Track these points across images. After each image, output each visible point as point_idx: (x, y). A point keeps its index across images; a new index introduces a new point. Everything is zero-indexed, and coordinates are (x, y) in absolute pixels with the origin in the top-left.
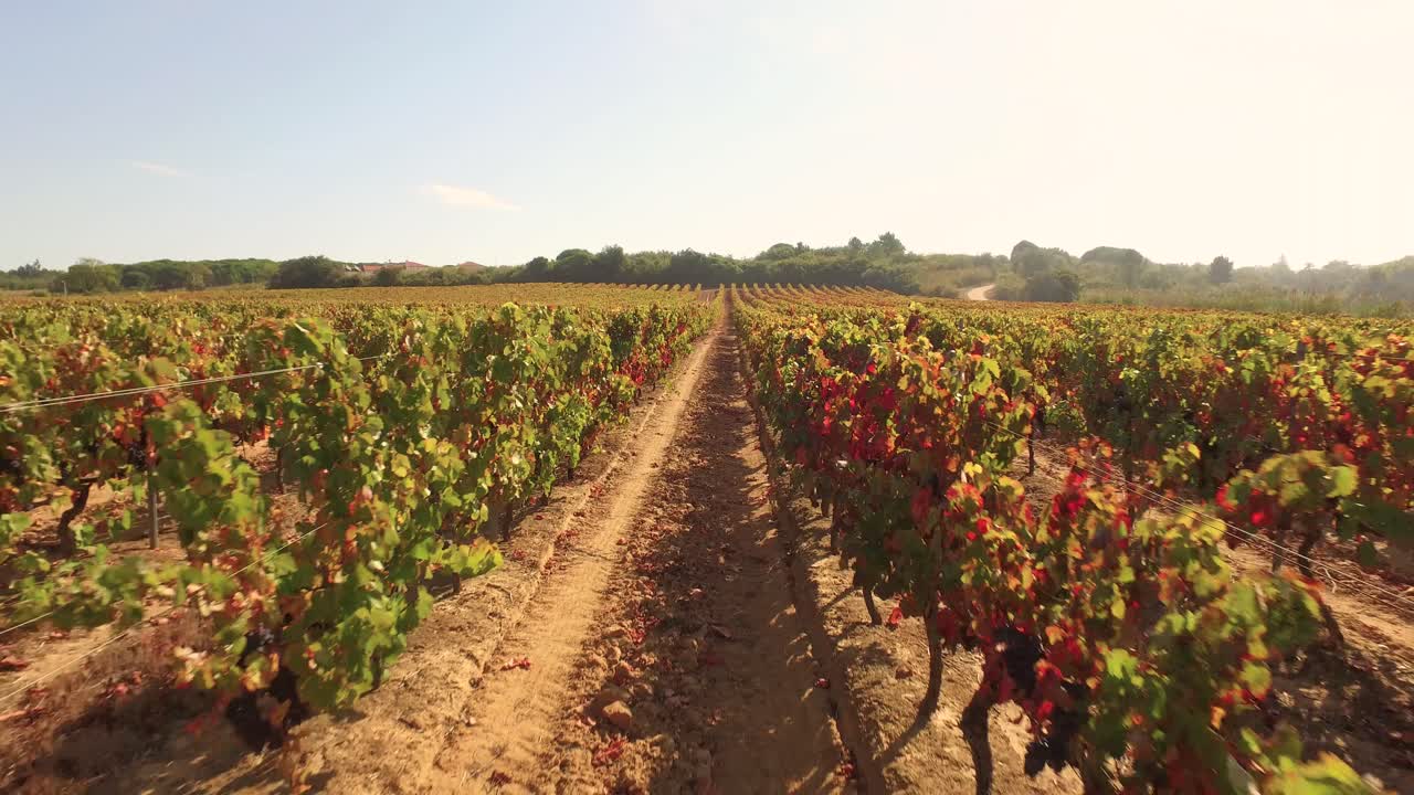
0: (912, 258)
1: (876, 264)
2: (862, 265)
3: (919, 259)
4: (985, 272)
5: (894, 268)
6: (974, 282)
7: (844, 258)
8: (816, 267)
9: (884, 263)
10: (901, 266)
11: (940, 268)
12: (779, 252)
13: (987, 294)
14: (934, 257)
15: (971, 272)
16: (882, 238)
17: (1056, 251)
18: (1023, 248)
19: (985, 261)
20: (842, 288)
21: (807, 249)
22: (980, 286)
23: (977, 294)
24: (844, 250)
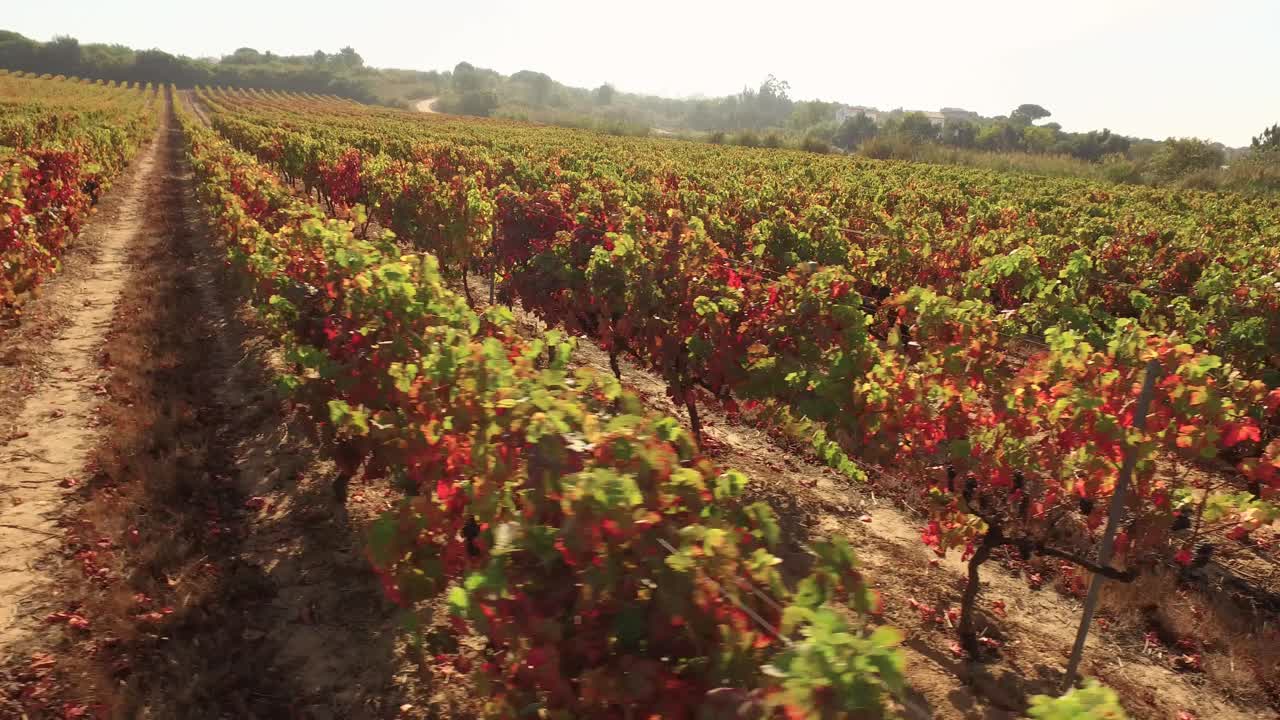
0: (369, 71)
1: (339, 75)
2: (326, 76)
3: (376, 73)
4: (430, 87)
5: (355, 79)
6: (422, 95)
7: (311, 68)
8: (285, 75)
9: (347, 75)
10: (361, 78)
11: (393, 82)
12: (245, 56)
13: (432, 107)
14: (390, 71)
15: (420, 86)
16: (343, 51)
17: (489, 72)
18: (463, 67)
19: (432, 77)
20: (310, 95)
21: (275, 58)
22: (425, 99)
23: (424, 106)
24: (308, 60)
